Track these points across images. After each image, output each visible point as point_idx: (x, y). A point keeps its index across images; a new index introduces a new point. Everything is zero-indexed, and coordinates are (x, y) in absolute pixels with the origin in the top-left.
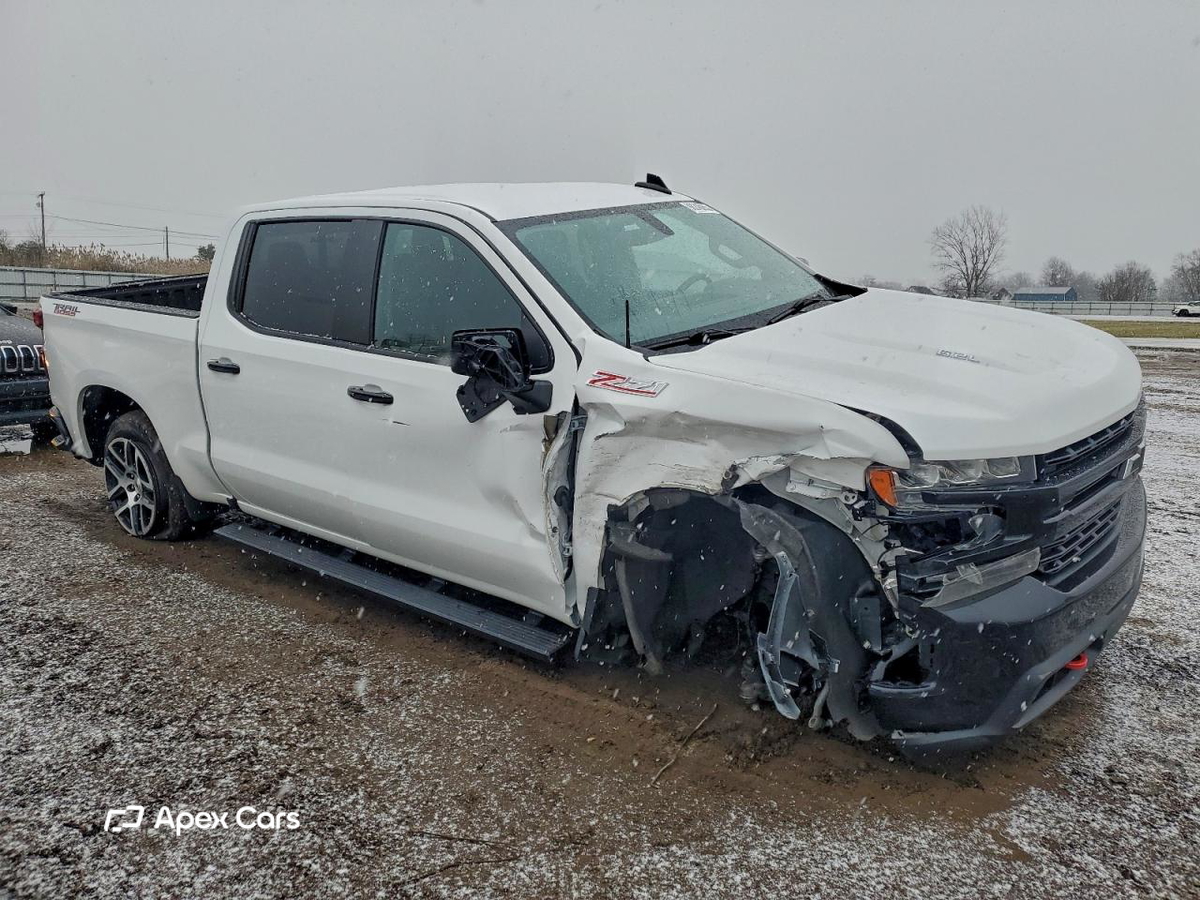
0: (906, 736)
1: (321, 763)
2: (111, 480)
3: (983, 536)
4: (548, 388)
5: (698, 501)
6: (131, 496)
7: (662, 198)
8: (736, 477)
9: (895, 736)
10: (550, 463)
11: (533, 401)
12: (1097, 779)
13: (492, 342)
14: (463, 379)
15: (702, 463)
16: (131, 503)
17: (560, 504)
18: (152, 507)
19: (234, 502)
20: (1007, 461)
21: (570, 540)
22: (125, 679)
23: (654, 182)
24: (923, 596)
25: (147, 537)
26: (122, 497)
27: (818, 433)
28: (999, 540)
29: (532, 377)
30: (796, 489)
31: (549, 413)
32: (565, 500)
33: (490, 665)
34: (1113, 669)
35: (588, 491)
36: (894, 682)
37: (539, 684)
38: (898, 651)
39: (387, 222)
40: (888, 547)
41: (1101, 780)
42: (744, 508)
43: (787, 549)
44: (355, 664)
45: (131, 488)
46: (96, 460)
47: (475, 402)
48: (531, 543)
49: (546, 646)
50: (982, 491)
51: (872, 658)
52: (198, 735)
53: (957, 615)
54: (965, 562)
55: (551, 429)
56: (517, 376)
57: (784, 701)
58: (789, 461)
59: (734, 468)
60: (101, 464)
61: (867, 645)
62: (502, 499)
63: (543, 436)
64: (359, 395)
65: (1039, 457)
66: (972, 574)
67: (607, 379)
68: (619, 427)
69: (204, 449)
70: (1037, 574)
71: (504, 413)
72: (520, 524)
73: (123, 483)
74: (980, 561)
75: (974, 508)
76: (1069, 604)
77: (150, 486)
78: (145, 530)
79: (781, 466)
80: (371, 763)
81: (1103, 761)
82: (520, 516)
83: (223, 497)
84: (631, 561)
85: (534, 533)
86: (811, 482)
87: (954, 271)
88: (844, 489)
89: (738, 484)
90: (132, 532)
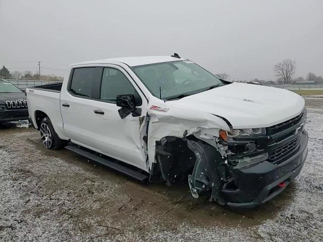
0: (231, 204)
1: (80, 207)
2: (42, 134)
3: (251, 150)
4: (140, 110)
5: (178, 140)
6: (46, 138)
7: (178, 59)
8: (187, 133)
9: (228, 204)
10: (141, 130)
11: (137, 113)
12: (287, 217)
13: (127, 98)
14: (120, 108)
15: (178, 130)
16: (46, 140)
17: (144, 140)
18: (51, 141)
19: (70, 140)
20: (258, 129)
21: (147, 149)
22: (37, 184)
23: (176, 55)
24: (234, 166)
25: (50, 149)
26: (44, 138)
27: (206, 121)
28: (256, 151)
29: (136, 107)
30: (202, 136)
31: (141, 116)
32: (145, 139)
33: (129, 183)
34: (300, 188)
35: (151, 137)
36: (228, 189)
37: (140, 188)
38: (230, 180)
39: (104, 67)
40: (226, 152)
41: (288, 218)
42: (189, 142)
43: (199, 153)
44: (94, 182)
45: (46, 136)
46: (39, 129)
47: (123, 114)
48: (137, 151)
49: (141, 178)
50: (251, 137)
51: (223, 182)
52: (51, 199)
53: (244, 171)
54: (246, 156)
55: (141, 121)
56: (132, 107)
57: (194, 193)
58: (200, 129)
59: (186, 131)
60: (39, 130)
61: (222, 179)
62: (130, 139)
63: (139, 122)
64: (96, 112)
65: (267, 128)
66: (248, 160)
67: (154, 107)
68: (157, 120)
69: (62, 126)
70: (268, 160)
71: (130, 116)
72: (135, 146)
73: (45, 135)
74: (250, 156)
75: (248, 142)
76: (278, 168)
77: (50, 136)
78: (49, 147)
79: (198, 130)
80: (92, 207)
81: (290, 213)
82: (135, 144)
83: (67, 139)
84: (162, 156)
85: (138, 148)
86: (206, 135)
87: (281, 77)
88: (214, 137)
89: (187, 135)
90: (47, 147)
